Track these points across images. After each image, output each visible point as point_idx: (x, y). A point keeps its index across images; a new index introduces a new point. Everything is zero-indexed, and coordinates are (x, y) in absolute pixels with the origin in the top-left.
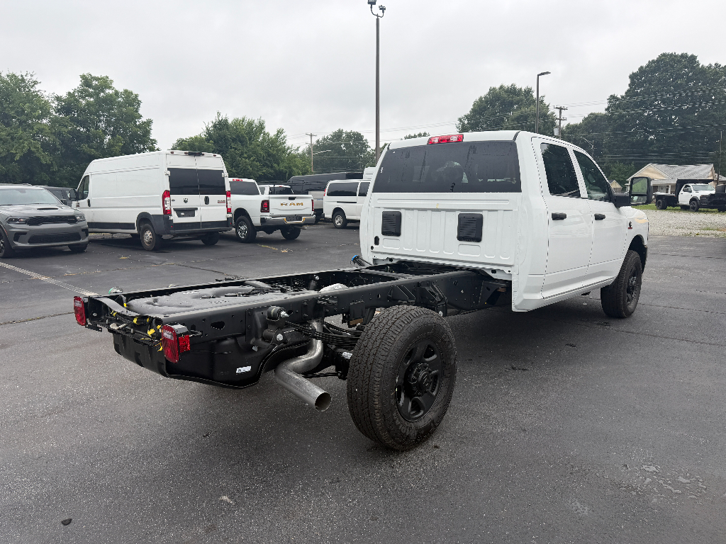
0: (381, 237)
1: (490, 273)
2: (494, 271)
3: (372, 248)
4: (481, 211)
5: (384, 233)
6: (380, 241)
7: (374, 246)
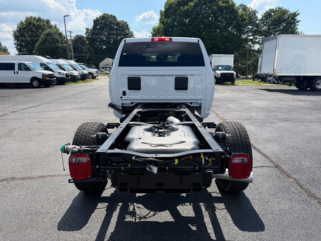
0: (127, 91)
1: (189, 104)
2: (191, 103)
3: (121, 97)
4: (187, 75)
5: (129, 89)
6: (127, 94)
7: (123, 97)
